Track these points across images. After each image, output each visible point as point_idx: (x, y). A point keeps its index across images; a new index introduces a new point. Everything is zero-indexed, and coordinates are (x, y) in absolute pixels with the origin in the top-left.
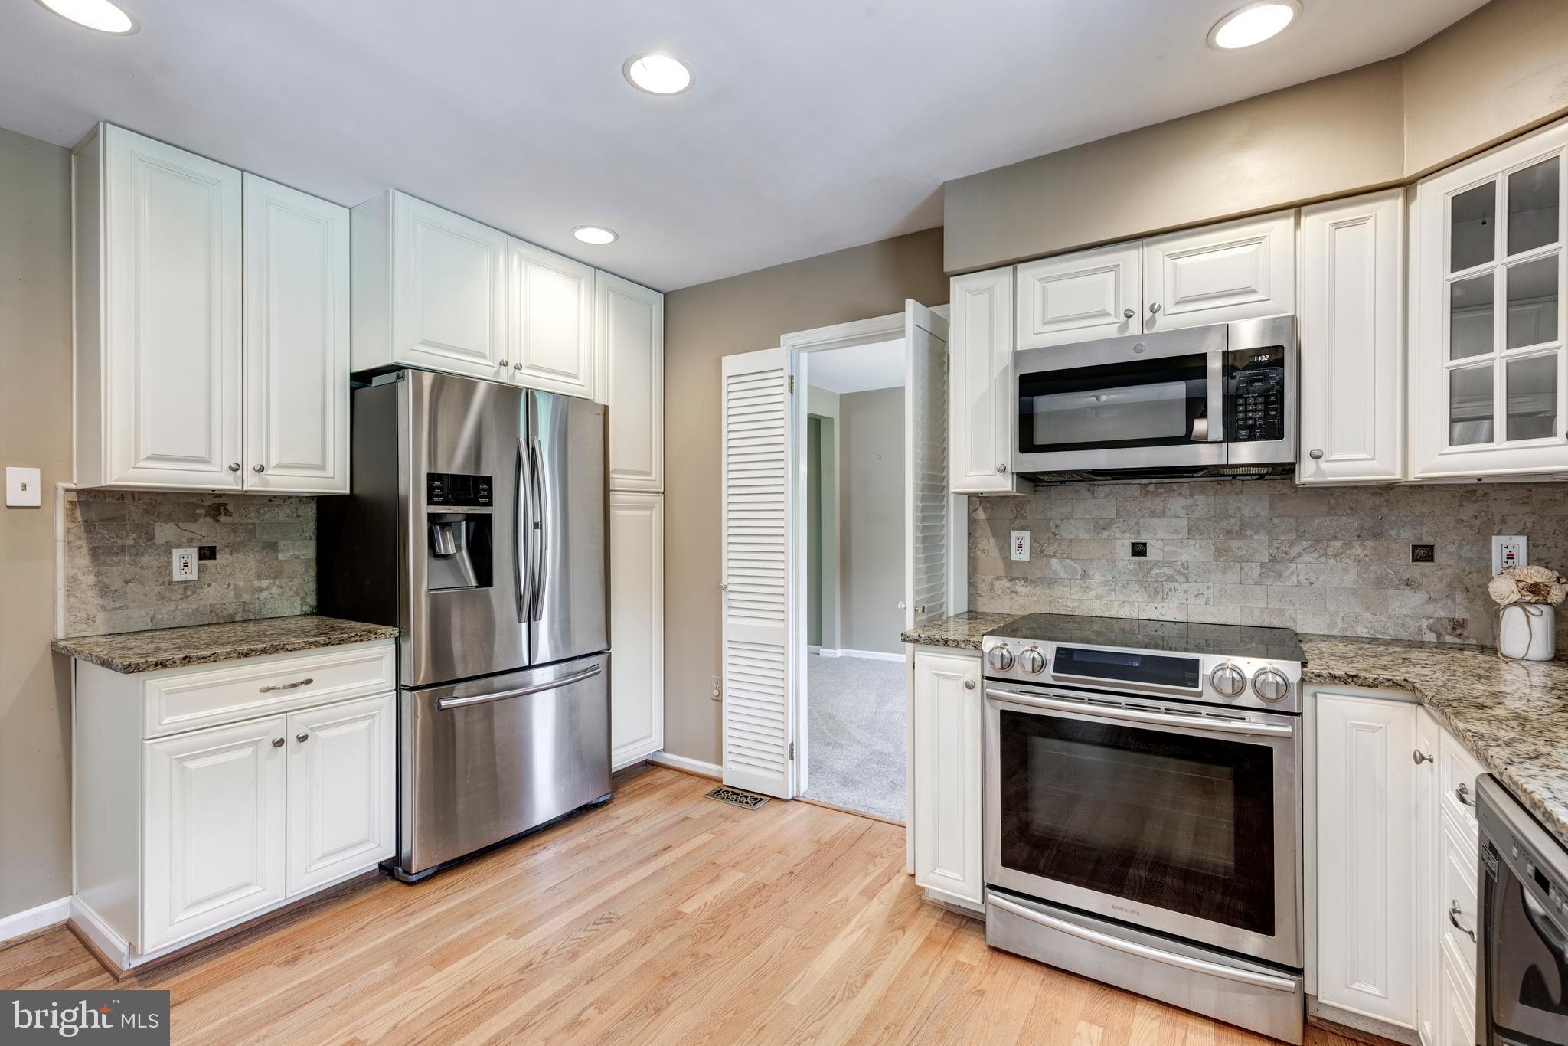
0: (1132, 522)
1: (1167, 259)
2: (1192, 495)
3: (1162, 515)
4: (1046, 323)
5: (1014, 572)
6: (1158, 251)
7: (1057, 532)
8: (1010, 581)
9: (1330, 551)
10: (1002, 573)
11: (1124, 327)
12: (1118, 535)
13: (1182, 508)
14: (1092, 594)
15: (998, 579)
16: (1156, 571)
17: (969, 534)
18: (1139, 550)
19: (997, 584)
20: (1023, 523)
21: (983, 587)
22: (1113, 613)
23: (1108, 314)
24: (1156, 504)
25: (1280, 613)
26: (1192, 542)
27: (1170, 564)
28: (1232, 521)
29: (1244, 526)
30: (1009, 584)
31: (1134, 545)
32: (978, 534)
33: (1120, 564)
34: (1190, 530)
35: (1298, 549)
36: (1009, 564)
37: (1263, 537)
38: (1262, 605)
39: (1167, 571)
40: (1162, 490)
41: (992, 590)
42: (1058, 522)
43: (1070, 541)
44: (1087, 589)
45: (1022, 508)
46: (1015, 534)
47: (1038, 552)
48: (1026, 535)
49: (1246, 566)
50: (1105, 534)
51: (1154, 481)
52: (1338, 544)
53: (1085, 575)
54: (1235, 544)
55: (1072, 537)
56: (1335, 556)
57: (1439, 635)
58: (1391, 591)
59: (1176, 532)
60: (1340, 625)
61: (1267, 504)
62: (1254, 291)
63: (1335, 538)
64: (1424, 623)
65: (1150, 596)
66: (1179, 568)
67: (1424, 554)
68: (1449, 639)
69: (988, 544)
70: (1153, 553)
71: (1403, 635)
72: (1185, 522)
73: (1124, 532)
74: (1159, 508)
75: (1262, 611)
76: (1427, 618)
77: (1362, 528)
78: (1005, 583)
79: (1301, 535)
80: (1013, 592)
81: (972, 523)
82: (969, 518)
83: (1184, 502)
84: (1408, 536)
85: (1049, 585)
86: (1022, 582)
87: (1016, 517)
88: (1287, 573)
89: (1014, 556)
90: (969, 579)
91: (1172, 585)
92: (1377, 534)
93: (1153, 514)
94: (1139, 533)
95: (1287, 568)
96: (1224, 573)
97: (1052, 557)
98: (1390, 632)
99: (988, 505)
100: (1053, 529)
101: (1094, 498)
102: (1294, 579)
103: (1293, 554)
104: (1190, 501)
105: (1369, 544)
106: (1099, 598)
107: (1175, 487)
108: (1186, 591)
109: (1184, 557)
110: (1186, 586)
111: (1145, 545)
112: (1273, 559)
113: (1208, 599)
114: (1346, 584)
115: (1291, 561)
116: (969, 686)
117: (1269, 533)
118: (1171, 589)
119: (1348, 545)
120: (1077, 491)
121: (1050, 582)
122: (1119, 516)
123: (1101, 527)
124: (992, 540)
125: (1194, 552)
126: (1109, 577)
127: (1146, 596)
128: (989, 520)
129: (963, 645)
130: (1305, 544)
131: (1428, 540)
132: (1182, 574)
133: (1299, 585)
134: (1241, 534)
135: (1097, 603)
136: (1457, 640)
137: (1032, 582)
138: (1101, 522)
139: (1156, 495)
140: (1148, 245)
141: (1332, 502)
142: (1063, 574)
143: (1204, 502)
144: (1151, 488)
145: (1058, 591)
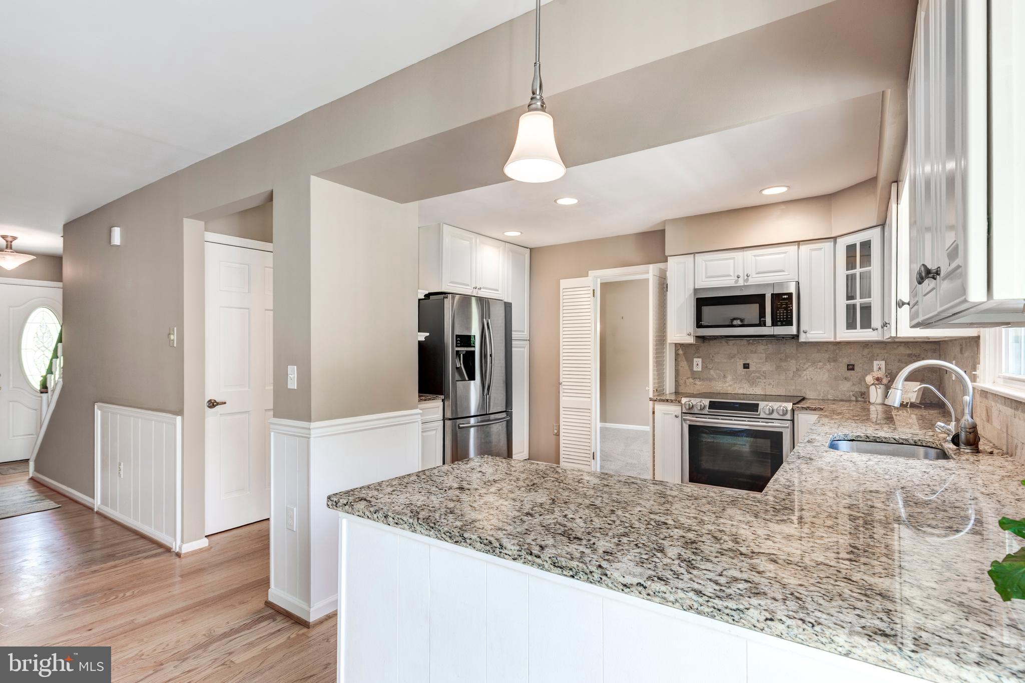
0: (744, 355)
1: (753, 257)
2: (767, 344)
3: (755, 352)
4: (707, 277)
5: (694, 375)
6: (749, 254)
7: (713, 359)
8: (693, 379)
9: (818, 367)
10: (689, 375)
11: (737, 282)
12: (738, 360)
13: (763, 350)
14: (727, 384)
15: (688, 378)
16: (753, 375)
17: (676, 360)
18: (746, 366)
19: (687, 380)
20: (699, 355)
21: (681, 382)
22: (736, 392)
23: (731, 276)
24: (753, 348)
25: (801, 391)
26: (767, 363)
27: (759, 372)
28: (782, 355)
29: (787, 357)
30: (693, 381)
31: (744, 364)
32: (679, 360)
33: (739, 372)
34: (766, 359)
35: (807, 366)
36: (693, 373)
37: (794, 361)
38: (793, 388)
39: (757, 374)
40: (755, 342)
41: (685, 383)
42: (713, 355)
43: (718, 362)
44: (725, 382)
45: (698, 349)
46: (695, 360)
47: (704, 367)
48: (700, 360)
49: (788, 373)
50: (733, 360)
51: (752, 339)
52: (821, 364)
53: (725, 377)
54: (783, 364)
55: (719, 361)
56: (820, 368)
57: (856, 398)
58: (840, 382)
59: (761, 359)
60: (822, 395)
61: (795, 348)
62: (783, 271)
63: (820, 362)
64: (851, 393)
65: (751, 385)
66: (762, 373)
67: (851, 367)
68: (860, 399)
69: (684, 364)
70: (752, 368)
71: (844, 398)
72: (764, 355)
73: (740, 359)
74: (754, 350)
75: (794, 390)
76: (852, 391)
77: (829, 358)
78: (691, 380)
79: (808, 360)
80: (694, 384)
81: (677, 355)
82: (675, 353)
83: (763, 347)
84: (846, 361)
85: (710, 381)
86: (698, 380)
87: (696, 352)
88: (803, 375)
89: (695, 369)
90: (675, 378)
91: (759, 380)
92: (835, 361)
93: (752, 352)
94: (746, 360)
95: (803, 373)
96: (779, 375)
97: (710, 369)
98: (840, 397)
99: (684, 348)
100: (711, 358)
101: (728, 345)
102: (805, 377)
103: (805, 368)
104: (766, 347)
105: (832, 364)
106: (730, 386)
107: (760, 341)
108: (765, 383)
109: (764, 369)
110: (765, 381)
111: (748, 364)
112: (798, 370)
113: (773, 386)
114: (824, 379)
115: (804, 370)
116: (676, 417)
117: (796, 360)
118: (759, 382)
119: (825, 364)
120: (721, 342)
121: (710, 380)
122: (738, 353)
123: (731, 357)
124: (685, 362)
125: (767, 367)
126: (734, 377)
127: (749, 385)
128: (684, 354)
129: (674, 401)
130: (809, 364)
131: (852, 362)
132: (763, 376)
133: (807, 379)
134: (786, 360)
135: (729, 388)
136: (863, 400)
137: (702, 380)
138: (731, 355)
139: (753, 344)
140: (746, 251)
141: (819, 348)
142: (715, 376)
143: (771, 348)
144: (751, 341)
145: (713, 383)
